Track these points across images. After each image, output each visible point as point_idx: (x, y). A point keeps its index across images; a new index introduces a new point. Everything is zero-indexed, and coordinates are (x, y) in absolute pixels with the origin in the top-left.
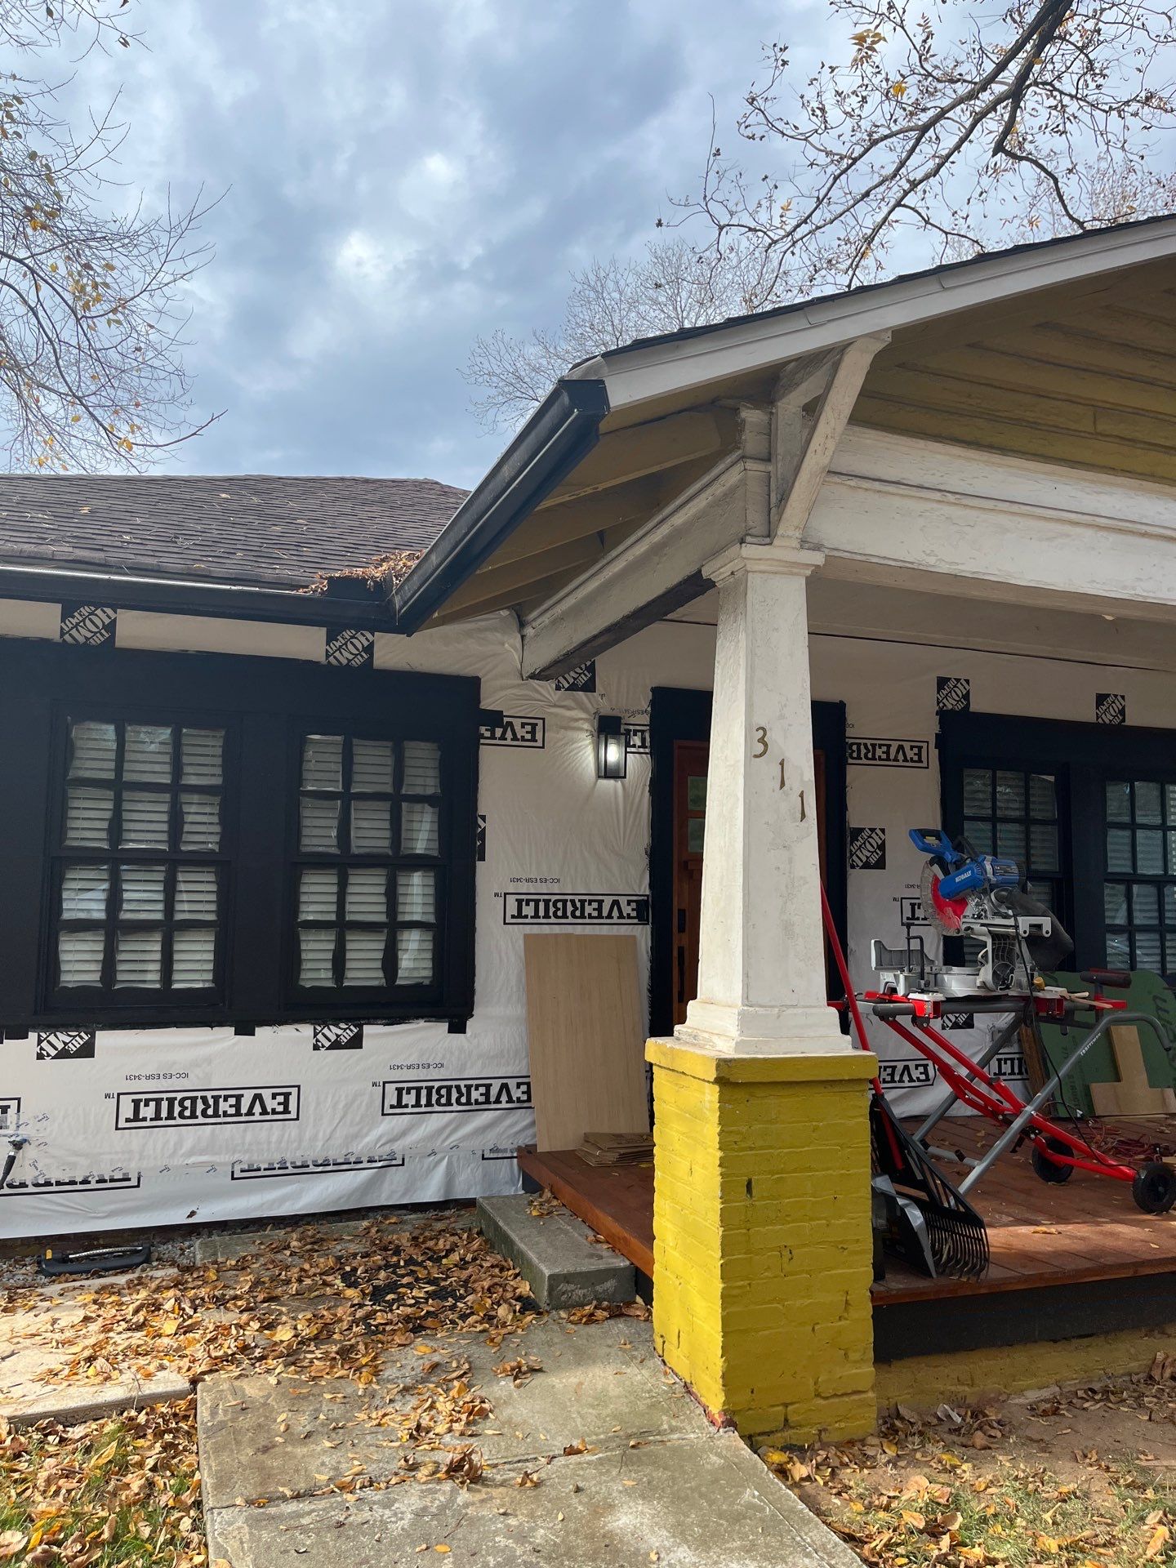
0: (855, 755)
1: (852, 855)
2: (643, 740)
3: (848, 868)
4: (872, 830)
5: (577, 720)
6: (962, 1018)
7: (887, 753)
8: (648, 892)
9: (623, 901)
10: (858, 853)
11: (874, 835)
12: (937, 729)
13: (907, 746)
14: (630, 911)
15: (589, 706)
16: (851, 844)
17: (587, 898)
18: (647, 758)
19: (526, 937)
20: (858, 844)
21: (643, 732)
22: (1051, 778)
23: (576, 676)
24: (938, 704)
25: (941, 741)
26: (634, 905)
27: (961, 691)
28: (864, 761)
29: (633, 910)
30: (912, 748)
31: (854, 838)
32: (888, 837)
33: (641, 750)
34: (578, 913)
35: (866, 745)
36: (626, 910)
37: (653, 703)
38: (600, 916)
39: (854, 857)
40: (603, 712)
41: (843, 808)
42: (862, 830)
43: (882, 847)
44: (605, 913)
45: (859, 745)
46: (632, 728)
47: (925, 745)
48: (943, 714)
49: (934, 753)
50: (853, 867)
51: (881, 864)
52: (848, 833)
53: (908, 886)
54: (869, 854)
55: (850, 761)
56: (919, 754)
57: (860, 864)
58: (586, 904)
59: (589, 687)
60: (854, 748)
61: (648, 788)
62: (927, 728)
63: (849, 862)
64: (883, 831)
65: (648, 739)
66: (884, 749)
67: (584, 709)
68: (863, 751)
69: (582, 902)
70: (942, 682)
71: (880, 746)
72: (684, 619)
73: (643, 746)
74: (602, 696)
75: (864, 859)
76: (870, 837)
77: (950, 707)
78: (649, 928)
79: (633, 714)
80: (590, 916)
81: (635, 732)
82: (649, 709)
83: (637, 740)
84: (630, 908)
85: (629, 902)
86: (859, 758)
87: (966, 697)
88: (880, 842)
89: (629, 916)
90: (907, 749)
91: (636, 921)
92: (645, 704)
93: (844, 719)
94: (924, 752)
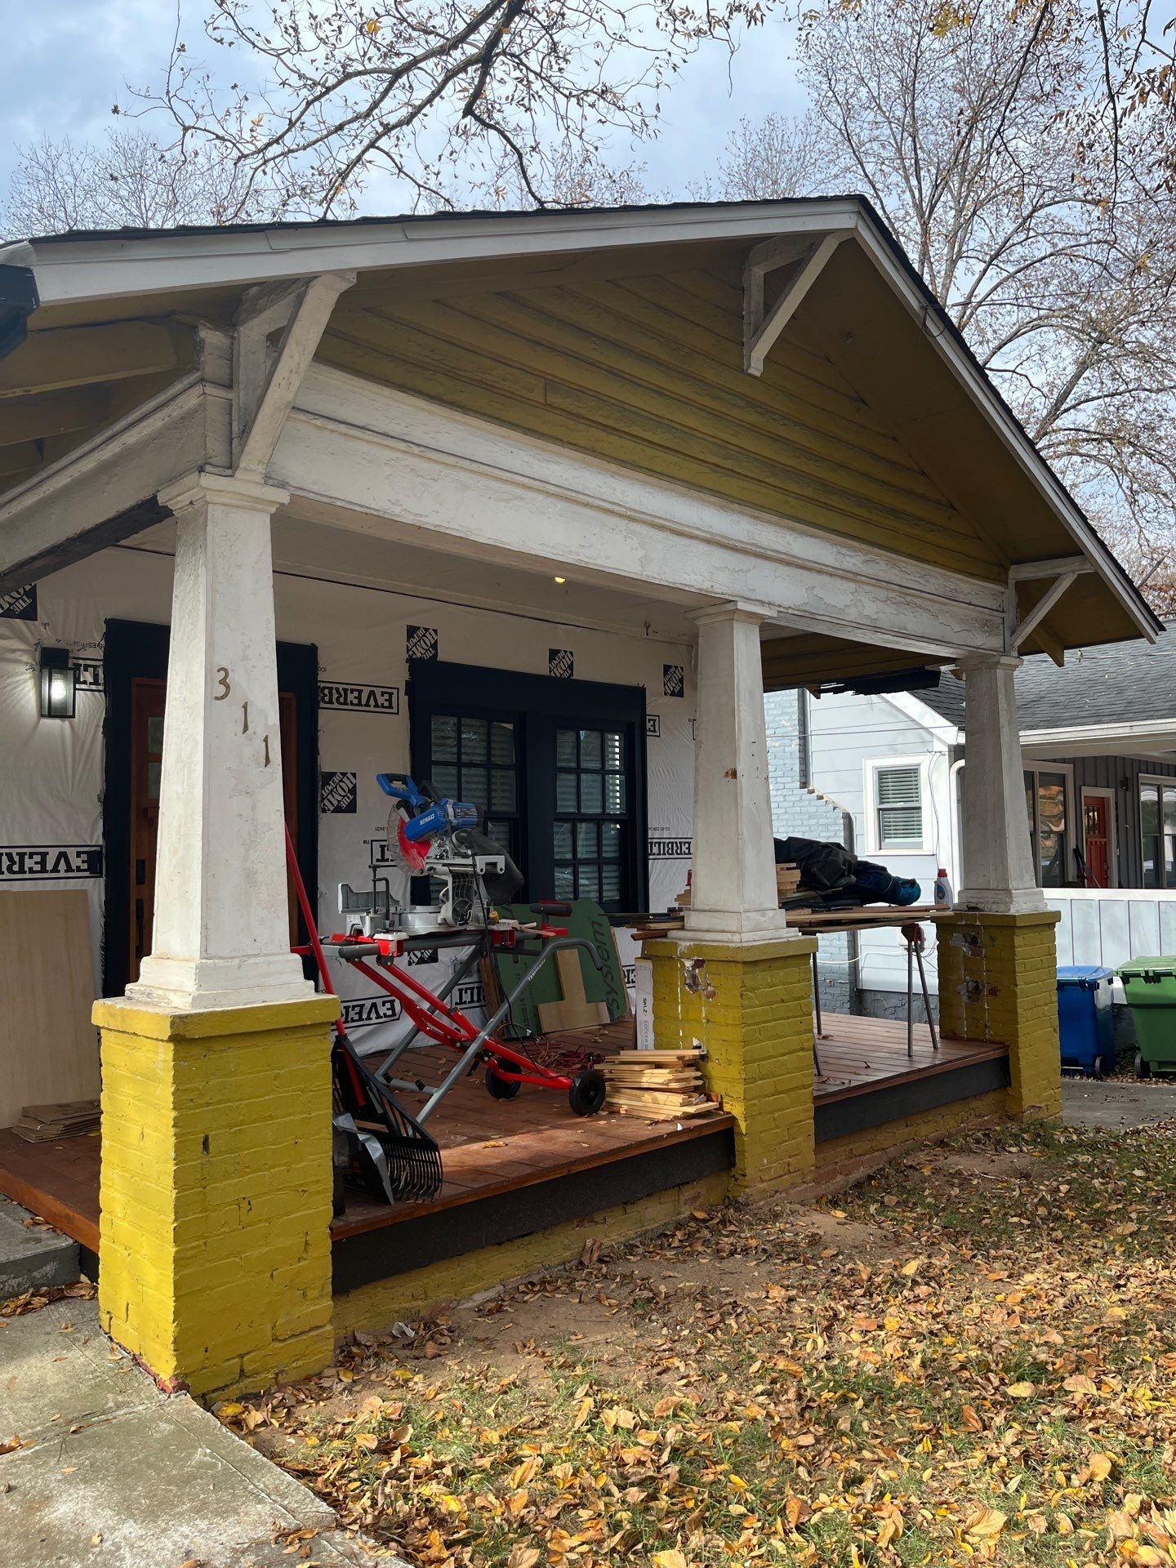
0: (327, 699)
1: (323, 800)
2: (96, 676)
3: (319, 812)
4: (344, 774)
5: (14, 651)
6: (427, 954)
7: (359, 698)
8: (101, 842)
9: (71, 853)
10: (330, 797)
11: (345, 779)
12: (406, 676)
13: (378, 692)
14: (80, 864)
15: (28, 634)
16: (323, 789)
17: (27, 850)
18: (100, 697)
20: (330, 788)
21: (95, 667)
22: (510, 726)
23: (12, 601)
24: (408, 651)
25: (410, 688)
26: (84, 857)
27: (429, 640)
28: (336, 705)
29: (83, 862)
30: (383, 694)
31: (326, 783)
32: (358, 782)
33: (94, 687)
34: (16, 868)
35: (337, 689)
36: (76, 862)
37: (107, 636)
38: (43, 870)
39: (326, 802)
40: (46, 644)
41: (314, 752)
42: (334, 774)
43: (353, 791)
44: (49, 867)
45: (331, 689)
46: (81, 662)
47: (395, 691)
48: (413, 663)
49: (404, 700)
50: (324, 811)
51: (352, 808)
52: (320, 778)
53: (377, 829)
54: (340, 798)
55: (322, 705)
56: (390, 700)
57: (332, 808)
58: (27, 857)
59: (30, 614)
60: (326, 691)
61: (101, 730)
62: (398, 676)
63: (320, 806)
64: (354, 775)
65: (101, 675)
66: (356, 694)
67: (23, 639)
68: (335, 696)
69: (22, 856)
70: (412, 631)
71: (352, 691)
72: (143, 547)
73: (96, 682)
74: (45, 625)
75: (336, 803)
76: (341, 781)
77: (419, 655)
78: (102, 881)
79: (84, 647)
80: (31, 871)
81: (86, 668)
82: (103, 642)
83: (88, 676)
84: (80, 860)
85: (79, 854)
86: (331, 702)
87: (434, 646)
88: (351, 786)
89: (79, 869)
90: (378, 695)
91: (87, 874)
92: (98, 637)
93: (316, 663)
94: (394, 698)
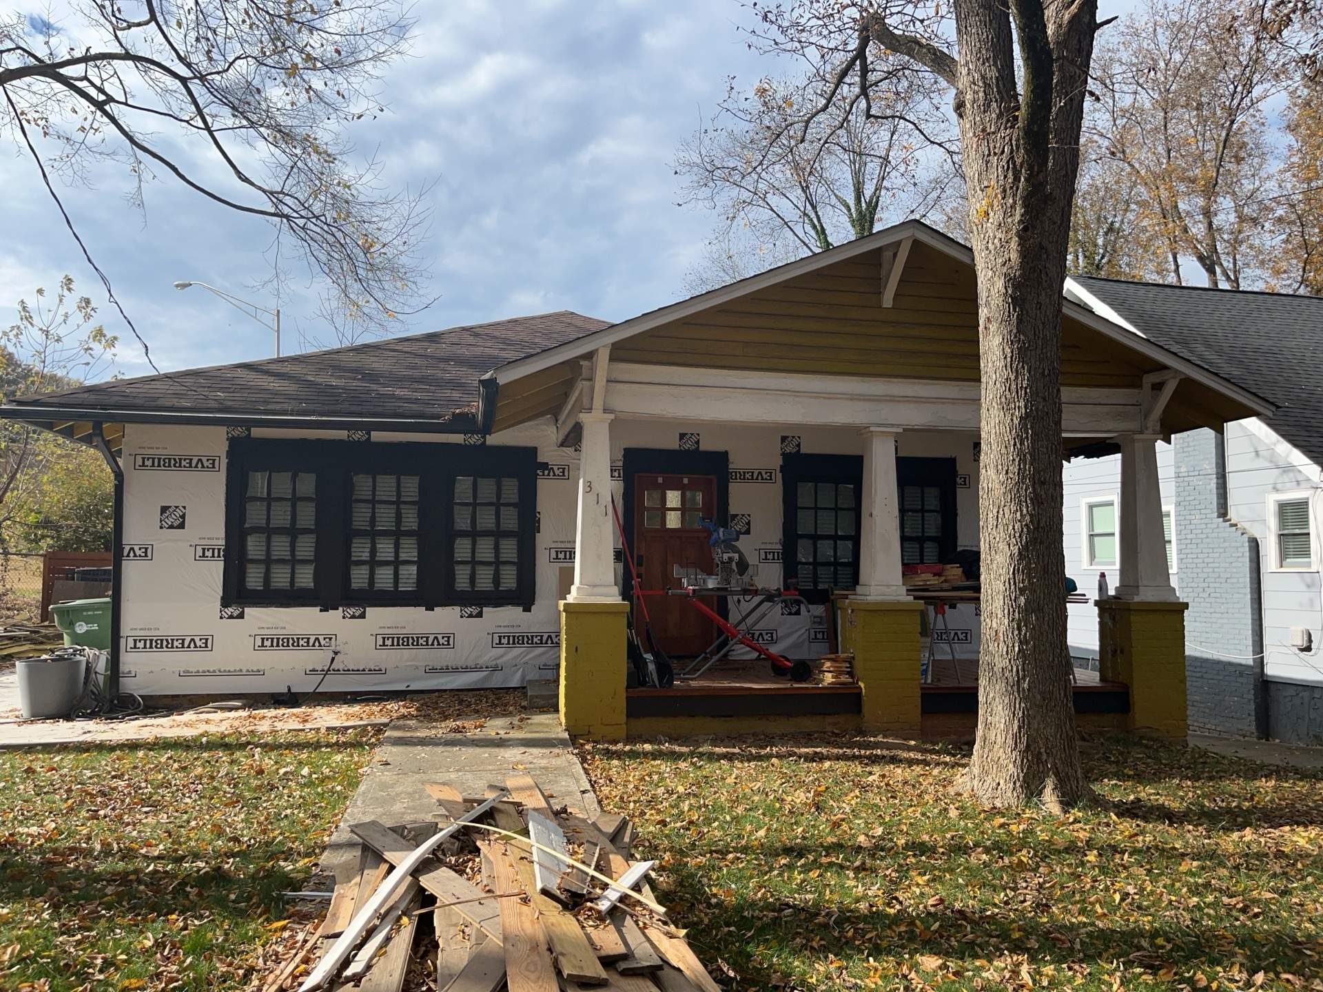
1: (731, 528)
2: (620, 474)
4: (743, 515)
7: (752, 476)
8: (621, 547)
10: (735, 527)
11: (744, 518)
12: (781, 462)
13: (763, 472)
16: (731, 522)
18: (621, 483)
19: (560, 568)
20: (735, 522)
22: (852, 486)
24: (782, 449)
25: (783, 469)
27: (795, 442)
28: (739, 480)
29: (613, 555)
30: (766, 473)
31: (733, 519)
32: (752, 519)
33: (618, 479)
35: (739, 472)
37: (624, 456)
41: (727, 504)
42: (737, 515)
43: (748, 524)
45: (736, 472)
46: (613, 468)
47: (774, 471)
48: (785, 455)
49: (780, 475)
52: (729, 517)
54: (741, 527)
55: (731, 480)
56: (771, 476)
60: (733, 473)
61: (621, 497)
62: (777, 462)
64: (749, 515)
65: (622, 474)
66: (750, 474)
68: (738, 475)
70: (784, 439)
71: (748, 472)
73: (620, 477)
75: (738, 530)
76: (742, 518)
77: (789, 451)
78: (622, 564)
79: (614, 461)
81: (615, 470)
82: (623, 459)
83: (615, 474)
86: (736, 479)
87: (799, 445)
88: (747, 521)
90: (763, 474)
91: (614, 560)
92: (621, 458)
93: (728, 460)
94: (773, 475)
